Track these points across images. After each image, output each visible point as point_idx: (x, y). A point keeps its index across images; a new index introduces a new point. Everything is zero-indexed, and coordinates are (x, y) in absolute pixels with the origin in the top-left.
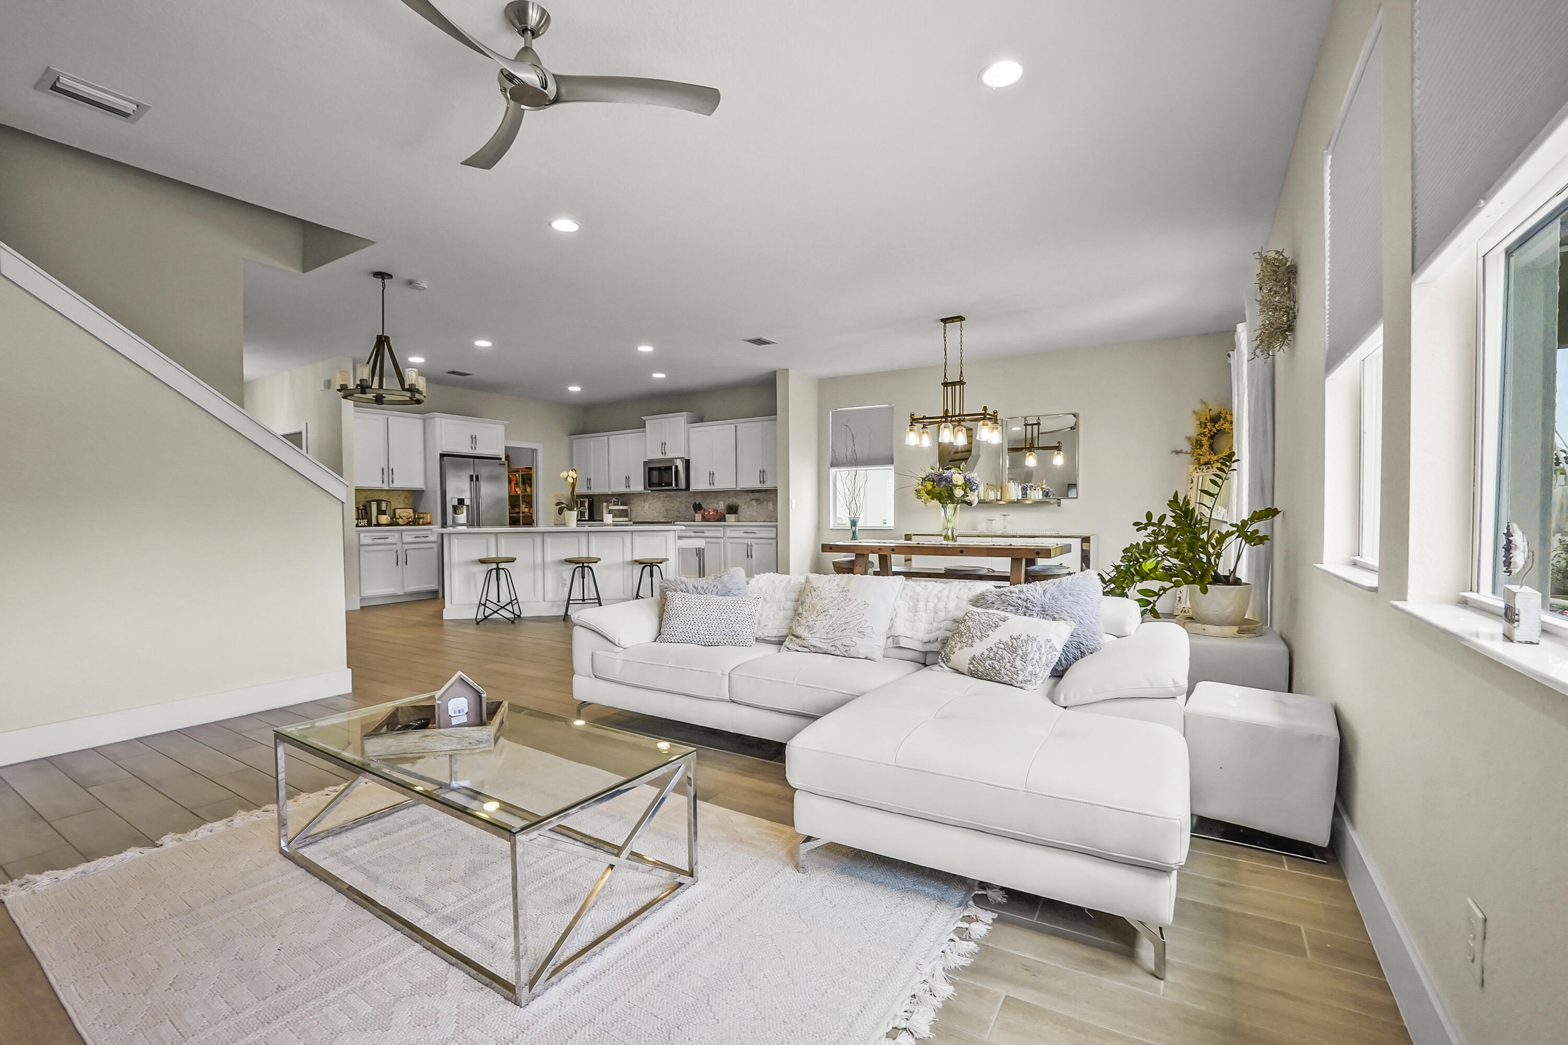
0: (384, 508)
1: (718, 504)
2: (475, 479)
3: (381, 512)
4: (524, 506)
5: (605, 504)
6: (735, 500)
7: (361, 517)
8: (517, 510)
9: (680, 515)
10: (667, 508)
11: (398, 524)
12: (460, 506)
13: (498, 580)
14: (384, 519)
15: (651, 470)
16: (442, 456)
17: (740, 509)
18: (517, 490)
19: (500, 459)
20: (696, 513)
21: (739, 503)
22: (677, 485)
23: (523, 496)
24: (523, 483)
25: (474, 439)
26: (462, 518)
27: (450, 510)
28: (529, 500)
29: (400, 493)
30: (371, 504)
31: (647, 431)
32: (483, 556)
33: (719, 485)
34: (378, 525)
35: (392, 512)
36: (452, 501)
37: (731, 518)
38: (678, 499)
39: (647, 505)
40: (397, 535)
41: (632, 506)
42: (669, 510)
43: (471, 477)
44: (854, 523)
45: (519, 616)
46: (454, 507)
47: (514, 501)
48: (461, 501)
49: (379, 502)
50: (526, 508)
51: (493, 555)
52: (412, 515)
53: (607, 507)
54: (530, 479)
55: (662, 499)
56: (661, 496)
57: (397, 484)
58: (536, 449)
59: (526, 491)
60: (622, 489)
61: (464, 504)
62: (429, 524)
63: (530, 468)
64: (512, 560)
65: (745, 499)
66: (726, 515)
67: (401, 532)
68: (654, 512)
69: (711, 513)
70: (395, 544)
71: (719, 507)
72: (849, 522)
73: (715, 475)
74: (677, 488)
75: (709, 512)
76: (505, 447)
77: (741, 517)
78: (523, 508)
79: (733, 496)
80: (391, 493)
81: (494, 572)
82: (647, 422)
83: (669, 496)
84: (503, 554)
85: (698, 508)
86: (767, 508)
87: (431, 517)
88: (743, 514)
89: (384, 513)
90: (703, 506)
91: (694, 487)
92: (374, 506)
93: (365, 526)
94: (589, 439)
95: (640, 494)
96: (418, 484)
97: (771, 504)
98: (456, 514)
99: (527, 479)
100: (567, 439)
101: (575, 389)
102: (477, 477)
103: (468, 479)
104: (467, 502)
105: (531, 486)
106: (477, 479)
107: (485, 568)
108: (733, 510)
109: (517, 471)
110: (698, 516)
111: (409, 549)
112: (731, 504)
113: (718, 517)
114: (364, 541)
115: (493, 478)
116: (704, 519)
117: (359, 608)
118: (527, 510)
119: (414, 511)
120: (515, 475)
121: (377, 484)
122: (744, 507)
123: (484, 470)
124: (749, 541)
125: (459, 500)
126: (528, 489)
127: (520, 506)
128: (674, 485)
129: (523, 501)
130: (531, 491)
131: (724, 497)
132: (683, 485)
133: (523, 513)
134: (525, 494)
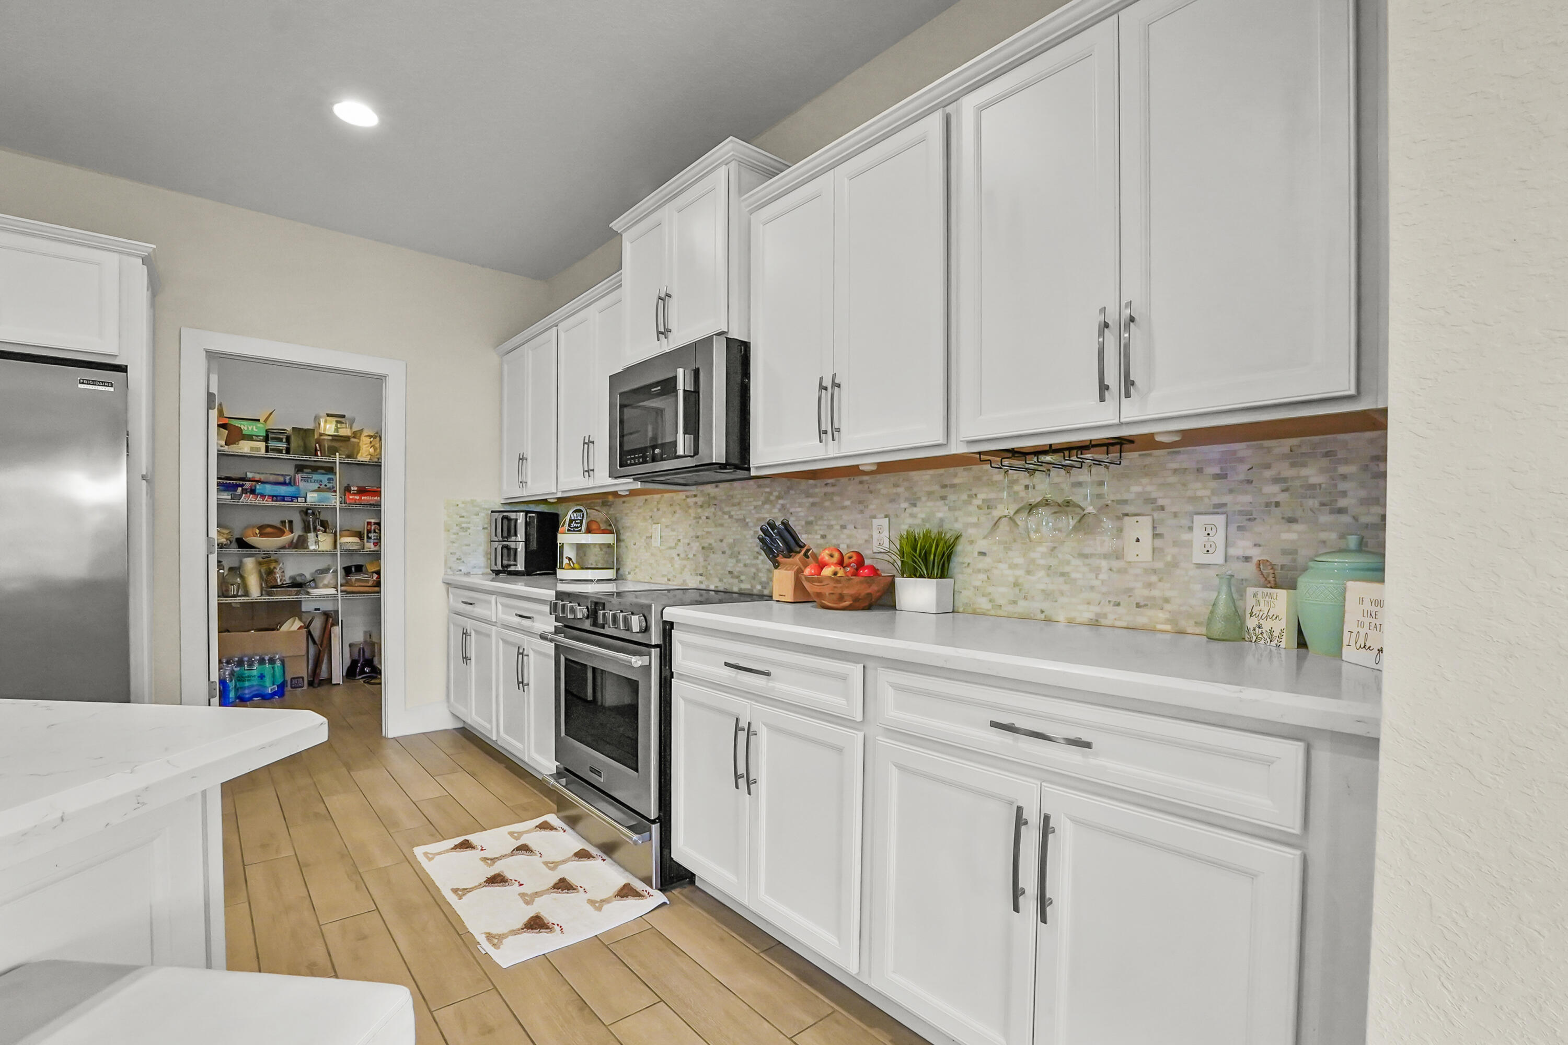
1: (868, 527)
6: (941, 512)
10: (706, 543)
17: (965, 555)
20: (777, 565)
21: (958, 526)
31: (626, 274)
37: (920, 595)
41: (626, 535)
55: (693, 512)
56: (691, 501)
58: (386, 377)
65: (989, 505)
66: (898, 580)
68: (675, 553)
69: (836, 570)
71: (869, 541)
75: (822, 565)
79: (931, 495)
82: (625, 238)
85: (780, 543)
86: (1119, 554)
88: (978, 580)
90: (803, 538)
94: (526, 346)
97: (1146, 534)
108: (930, 556)
110: (781, 580)
112: (919, 532)
113: (856, 587)
122: (982, 545)
131: (893, 500)
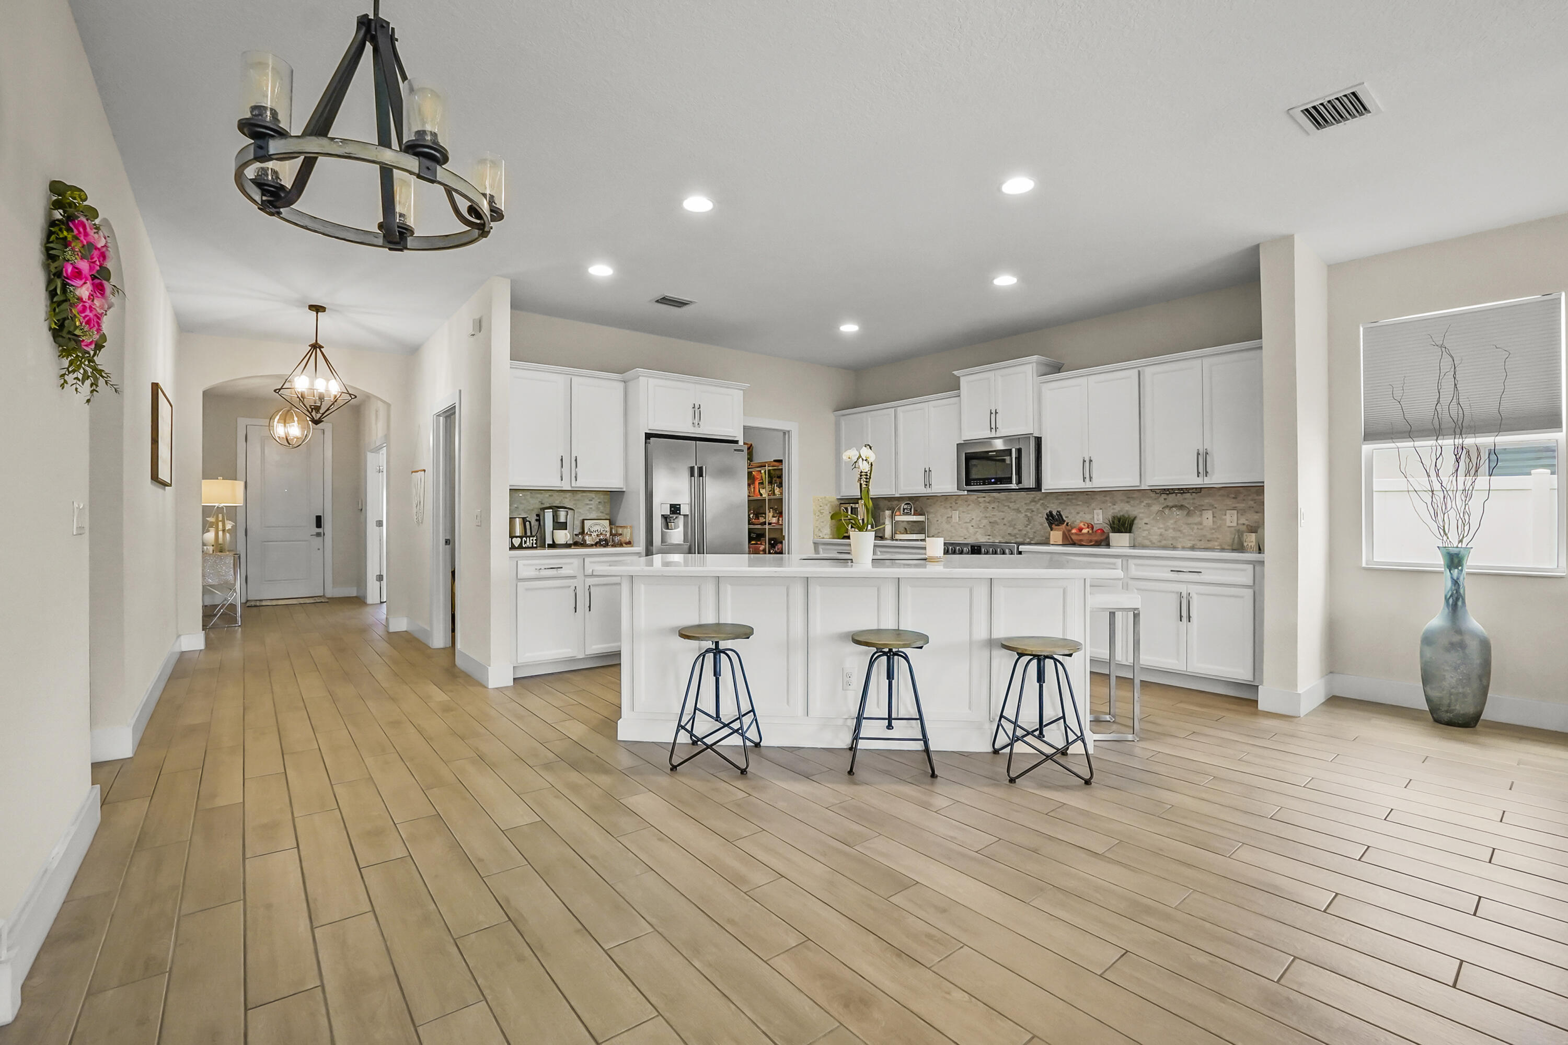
0: (562, 519)
2: (697, 473)
3: (559, 525)
4: (771, 514)
5: (888, 513)
6: (1128, 507)
7: (529, 534)
8: (762, 520)
9: (1016, 531)
10: (992, 520)
11: (583, 545)
12: (675, 516)
13: (717, 674)
14: (562, 536)
15: (969, 458)
16: (648, 436)
17: (1138, 524)
18: (762, 491)
19: (736, 442)
20: (1052, 530)
21: (1135, 513)
22: (1019, 481)
23: (769, 500)
24: (770, 483)
25: (697, 411)
26: (677, 535)
27: (658, 523)
28: (778, 507)
29: (593, 495)
30: (544, 513)
31: (962, 396)
32: (690, 619)
33: (1101, 481)
34: (553, 546)
35: (578, 523)
36: (661, 508)
37: (1120, 540)
38: (1011, 505)
39: (956, 515)
40: (576, 562)
41: (931, 516)
42: (996, 523)
43: (692, 469)
44: (1454, 560)
45: (757, 745)
46: (665, 517)
47: (756, 508)
48: (675, 509)
49: (555, 509)
50: (773, 517)
51: (709, 618)
52: (608, 529)
53: (892, 517)
54: (780, 477)
55: (982, 505)
56: (981, 500)
57: (584, 482)
58: (789, 432)
59: (774, 494)
60: (918, 489)
61: (679, 514)
62: (629, 543)
63: (780, 461)
64: (745, 633)
65: (1149, 505)
66: (1112, 535)
67: (583, 557)
68: (969, 525)
69: (1085, 531)
70: (574, 577)
71: (1095, 519)
72: (1439, 561)
73: (1094, 464)
74: (1021, 486)
75: (1078, 529)
76: (745, 427)
77: (1140, 540)
78: (770, 517)
79: (1122, 501)
80: (579, 496)
81: (710, 657)
82: (962, 379)
83: (995, 500)
84: (728, 618)
85: (1054, 520)
86: (1201, 524)
87: (631, 534)
88: (1146, 533)
89: (563, 526)
90: (1066, 518)
91: (1049, 484)
92: (549, 515)
93: (532, 548)
94: (865, 414)
95: (946, 498)
96: (615, 483)
97: (1211, 517)
98: (668, 528)
99: (776, 476)
100: (831, 417)
101: (849, 328)
102: (700, 469)
103: (687, 474)
104: (685, 510)
105: (780, 485)
106: (701, 475)
107: (693, 648)
108: (1123, 525)
109: (762, 466)
110: (1056, 535)
111: (595, 585)
112: (1119, 515)
113: (1095, 538)
114: (525, 572)
115: (725, 472)
116: (1069, 541)
117: (511, 683)
118: (774, 520)
119: (610, 524)
120: (760, 471)
121: (551, 480)
122: (1146, 520)
123: (713, 458)
124: (1183, 589)
125: (672, 506)
126: (777, 491)
127: (765, 514)
128: (1014, 481)
129: (770, 508)
130: (781, 494)
131: (1103, 503)
132: (1029, 481)
133: (770, 524)
134: (772, 497)
